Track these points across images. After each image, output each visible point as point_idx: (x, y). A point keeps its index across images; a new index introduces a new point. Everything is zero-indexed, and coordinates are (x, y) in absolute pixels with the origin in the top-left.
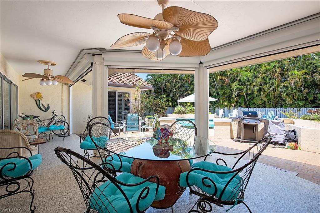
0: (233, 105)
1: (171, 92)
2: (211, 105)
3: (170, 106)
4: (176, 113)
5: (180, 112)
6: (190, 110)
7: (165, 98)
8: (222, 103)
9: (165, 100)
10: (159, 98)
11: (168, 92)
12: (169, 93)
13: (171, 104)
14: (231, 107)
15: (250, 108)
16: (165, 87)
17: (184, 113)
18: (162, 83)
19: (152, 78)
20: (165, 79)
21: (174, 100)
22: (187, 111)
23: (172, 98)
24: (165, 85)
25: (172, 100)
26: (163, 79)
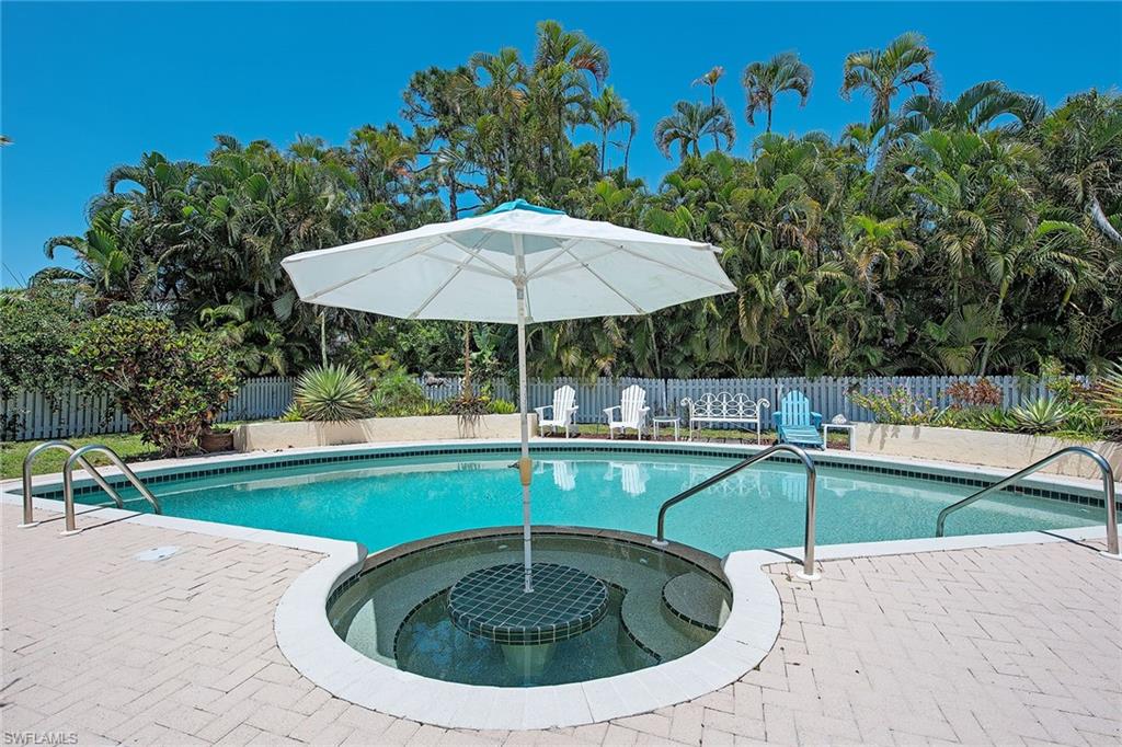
0: (602, 364)
1: (279, 294)
2: (500, 367)
3: (274, 373)
4: (307, 416)
5: (333, 410)
6: (396, 395)
7: (238, 324)
8: (558, 358)
9: (238, 334)
10: (201, 324)
11: (261, 286)
12: (269, 299)
13: (277, 359)
14: (594, 376)
15: (674, 377)
16: (236, 256)
17: (362, 412)
18: (222, 233)
19: (144, 191)
20: (237, 209)
21: (302, 339)
22: (377, 399)
23: (285, 326)
24: (239, 246)
25: (289, 337)
26: (230, 212)
